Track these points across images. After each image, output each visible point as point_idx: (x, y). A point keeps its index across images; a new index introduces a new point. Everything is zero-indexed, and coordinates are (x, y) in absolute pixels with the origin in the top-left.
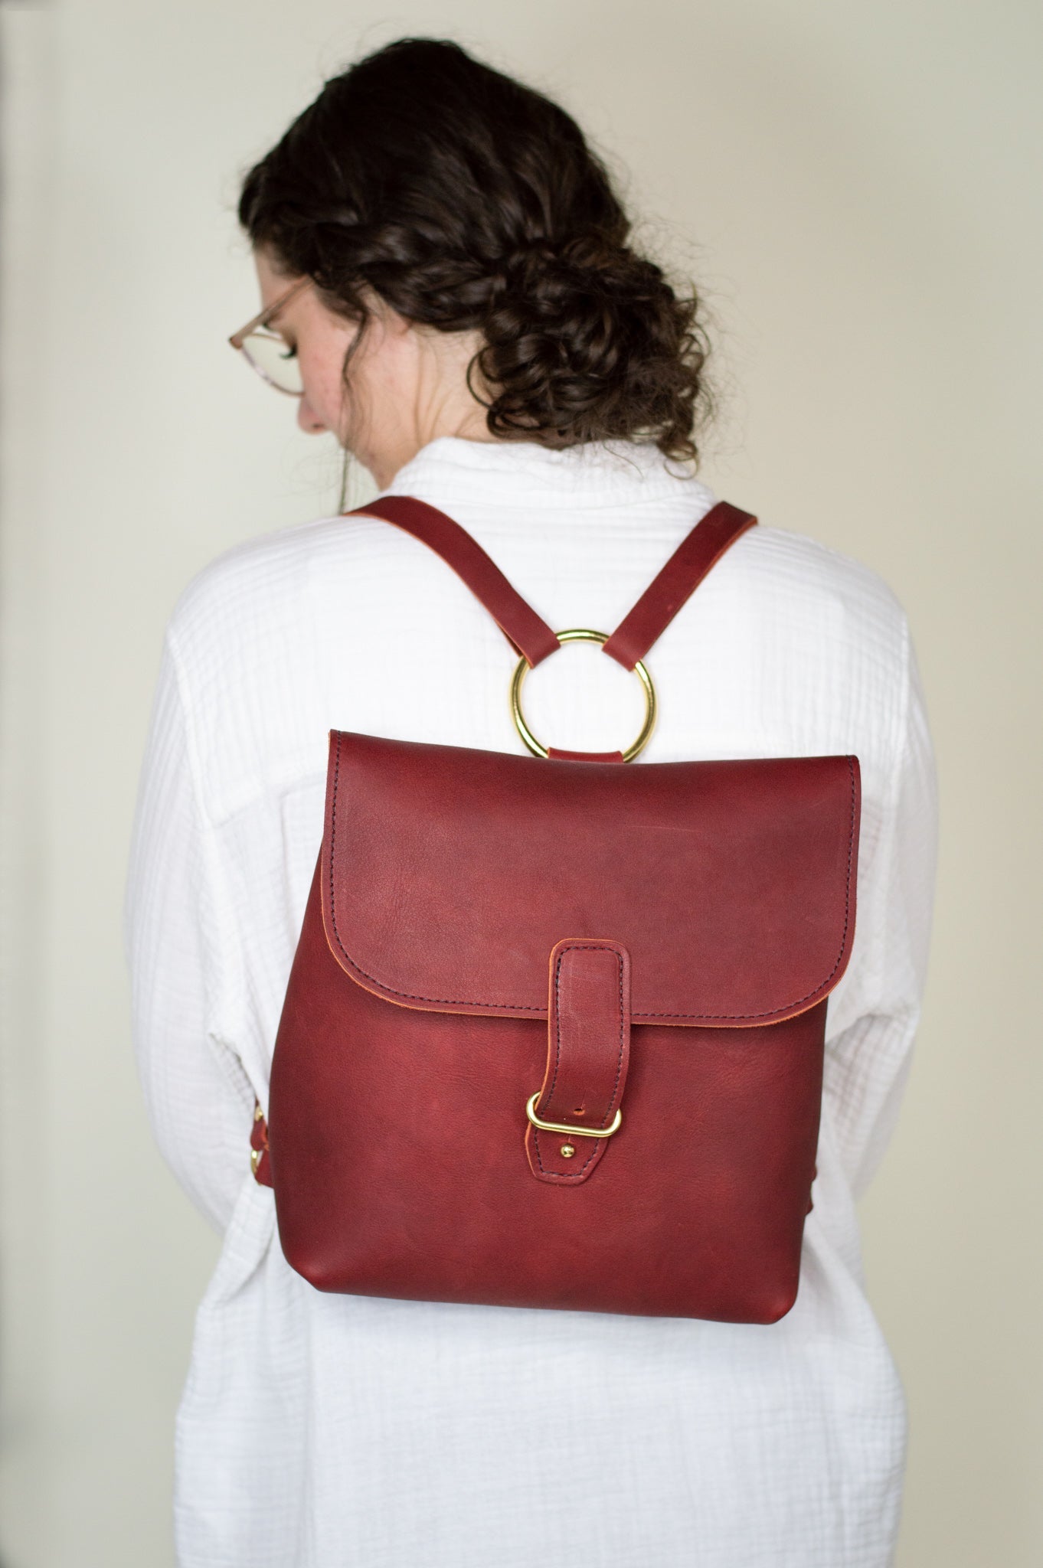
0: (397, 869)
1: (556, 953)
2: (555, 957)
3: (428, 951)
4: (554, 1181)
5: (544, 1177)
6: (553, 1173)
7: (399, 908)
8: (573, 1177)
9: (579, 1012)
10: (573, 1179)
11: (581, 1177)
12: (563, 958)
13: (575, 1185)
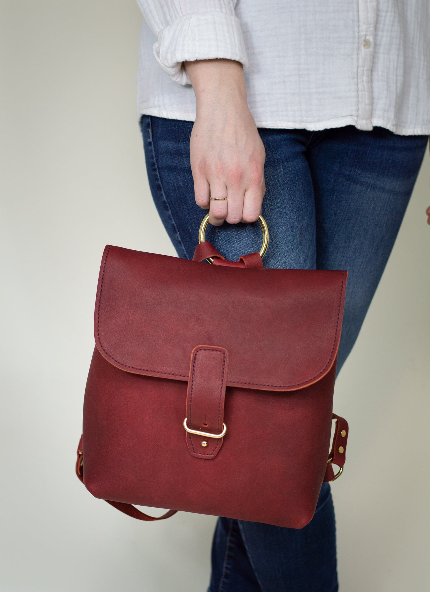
0: (128, 308)
1: (195, 351)
2: (194, 353)
3: (138, 346)
4: (200, 457)
5: (194, 455)
6: (200, 453)
7: (127, 326)
8: (209, 455)
9: (203, 379)
10: (208, 456)
11: (212, 455)
12: (198, 354)
13: (210, 459)
